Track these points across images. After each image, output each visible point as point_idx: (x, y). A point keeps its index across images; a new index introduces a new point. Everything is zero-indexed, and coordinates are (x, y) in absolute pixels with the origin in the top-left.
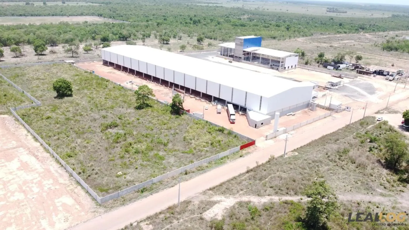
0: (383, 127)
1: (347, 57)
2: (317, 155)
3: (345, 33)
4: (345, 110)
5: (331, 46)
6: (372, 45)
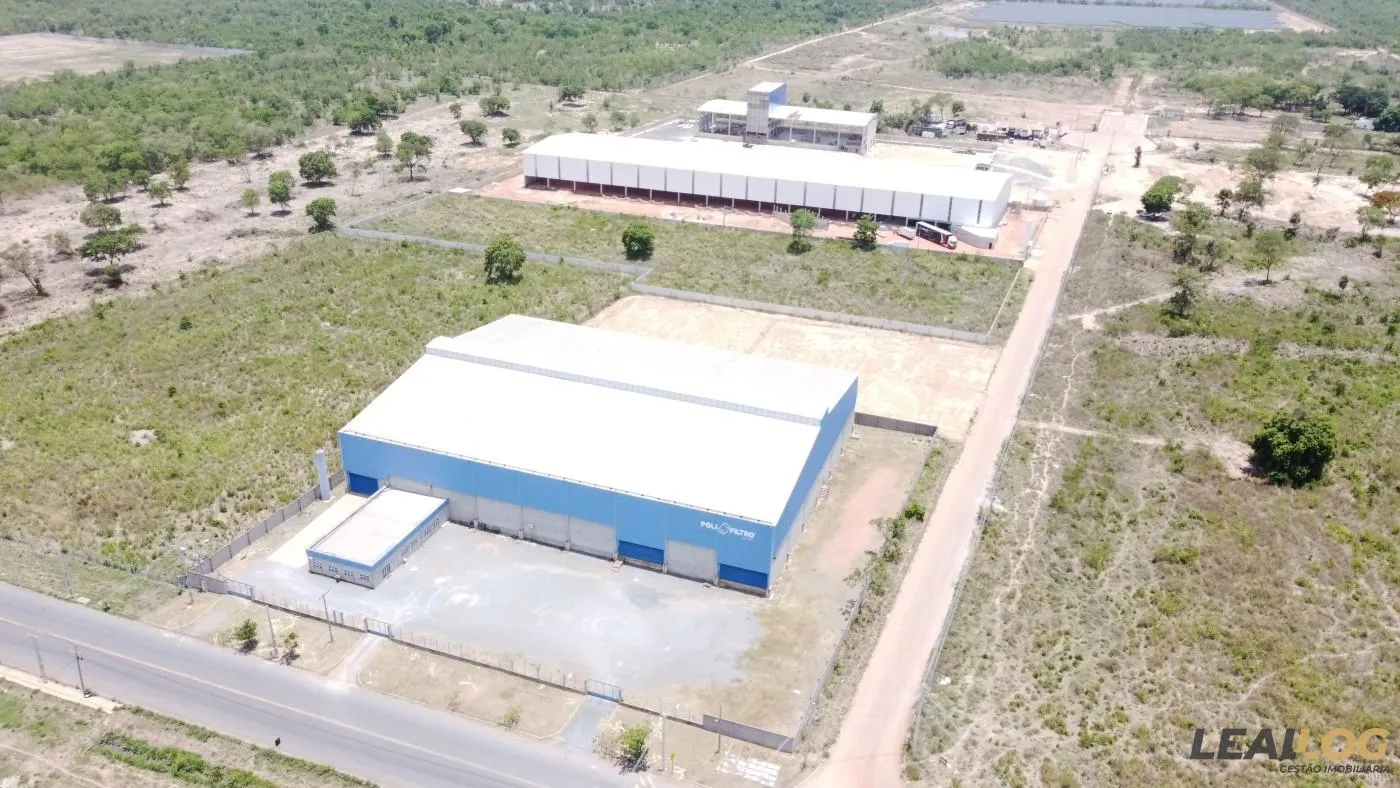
0: (1125, 221)
1: (934, 109)
2: (1100, 263)
3: (817, 32)
4: (1053, 206)
6: (913, 66)
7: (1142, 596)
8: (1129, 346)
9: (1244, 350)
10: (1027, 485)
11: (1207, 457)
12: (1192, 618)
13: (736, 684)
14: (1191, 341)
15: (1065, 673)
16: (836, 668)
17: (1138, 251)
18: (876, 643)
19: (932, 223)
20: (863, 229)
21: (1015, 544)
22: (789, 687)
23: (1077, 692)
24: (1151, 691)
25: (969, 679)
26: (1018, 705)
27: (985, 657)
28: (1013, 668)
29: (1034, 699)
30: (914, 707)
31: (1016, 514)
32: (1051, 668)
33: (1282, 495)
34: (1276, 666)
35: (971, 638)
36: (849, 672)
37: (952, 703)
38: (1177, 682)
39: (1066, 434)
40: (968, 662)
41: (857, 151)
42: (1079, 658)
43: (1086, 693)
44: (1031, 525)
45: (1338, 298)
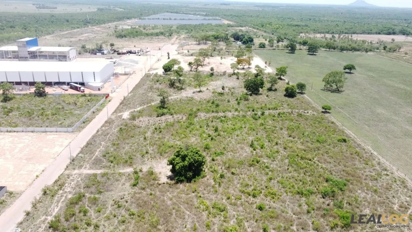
0: (157, 76)
1: (104, 46)
2: (141, 91)
3: (78, 28)
4: (133, 73)
5: (79, 40)
6: (107, 36)
8: (138, 123)
9: (184, 118)
10: (44, 214)
11: (152, 174)
19: (77, 83)
20: (38, 88)
39: (86, 174)
41: (66, 61)
45: (222, 94)
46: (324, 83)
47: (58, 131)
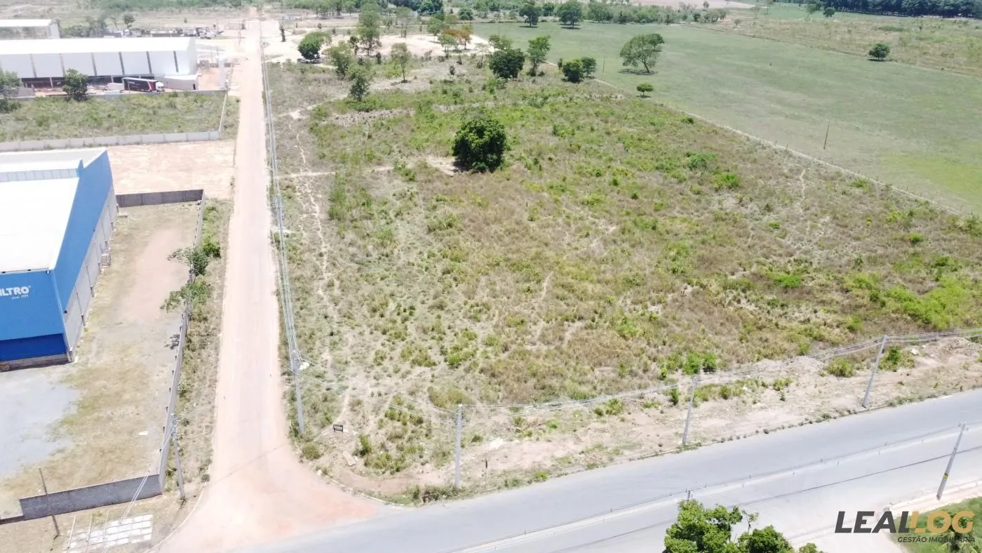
1: (108, 22)
7: (434, 255)
8: (335, 122)
9: (412, 113)
10: (302, 213)
11: (426, 167)
12: (478, 257)
13: (59, 456)
14: (376, 114)
15: (407, 323)
16: (183, 393)
17: (310, 76)
18: (217, 360)
19: (136, 77)
21: (314, 250)
22: (131, 433)
23: (425, 332)
24: (480, 311)
25: (327, 355)
26: (382, 358)
27: (332, 334)
28: (361, 334)
29: (392, 349)
30: (284, 397)
31: (303, 232)
32: (394, 322)
33: (487, 178)
34: (551, 268)
35: (309, 325)
36: (199, 394)
37: (319, 381)
38: (494, 300)
39: (316, 177)
40: (318, 343)
42: (412, 308)
43: (433, 330)
44: (320, 234)
45: (451, 82)
46: (622, 60)
47: (190, 138)
